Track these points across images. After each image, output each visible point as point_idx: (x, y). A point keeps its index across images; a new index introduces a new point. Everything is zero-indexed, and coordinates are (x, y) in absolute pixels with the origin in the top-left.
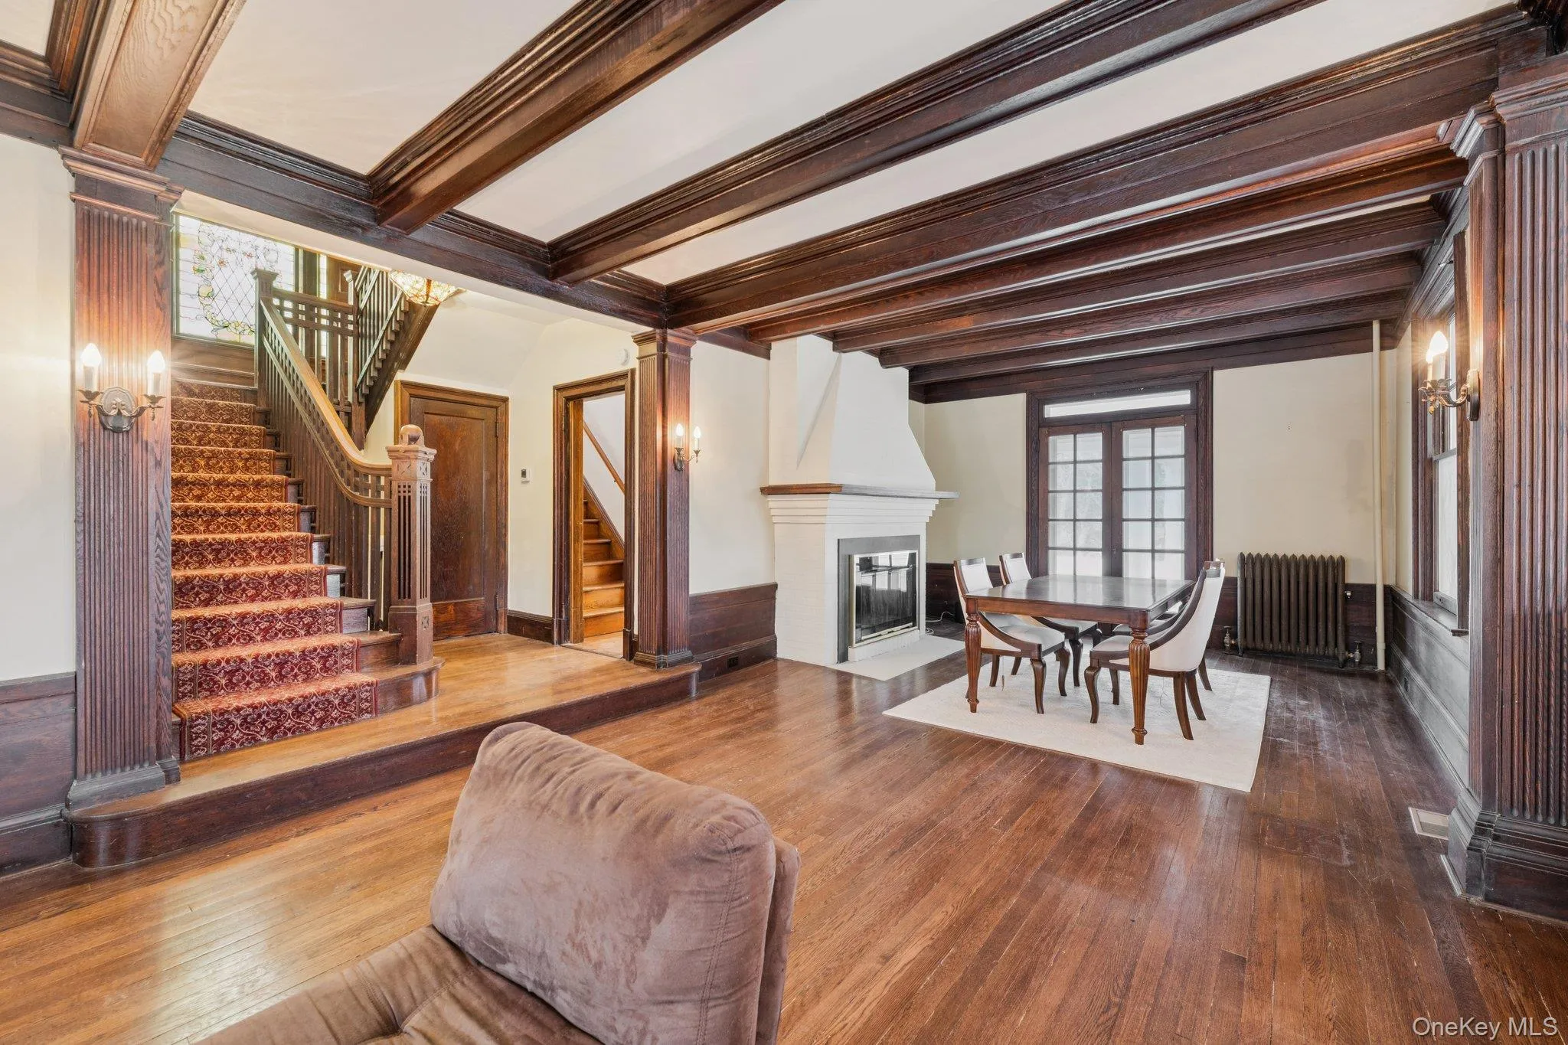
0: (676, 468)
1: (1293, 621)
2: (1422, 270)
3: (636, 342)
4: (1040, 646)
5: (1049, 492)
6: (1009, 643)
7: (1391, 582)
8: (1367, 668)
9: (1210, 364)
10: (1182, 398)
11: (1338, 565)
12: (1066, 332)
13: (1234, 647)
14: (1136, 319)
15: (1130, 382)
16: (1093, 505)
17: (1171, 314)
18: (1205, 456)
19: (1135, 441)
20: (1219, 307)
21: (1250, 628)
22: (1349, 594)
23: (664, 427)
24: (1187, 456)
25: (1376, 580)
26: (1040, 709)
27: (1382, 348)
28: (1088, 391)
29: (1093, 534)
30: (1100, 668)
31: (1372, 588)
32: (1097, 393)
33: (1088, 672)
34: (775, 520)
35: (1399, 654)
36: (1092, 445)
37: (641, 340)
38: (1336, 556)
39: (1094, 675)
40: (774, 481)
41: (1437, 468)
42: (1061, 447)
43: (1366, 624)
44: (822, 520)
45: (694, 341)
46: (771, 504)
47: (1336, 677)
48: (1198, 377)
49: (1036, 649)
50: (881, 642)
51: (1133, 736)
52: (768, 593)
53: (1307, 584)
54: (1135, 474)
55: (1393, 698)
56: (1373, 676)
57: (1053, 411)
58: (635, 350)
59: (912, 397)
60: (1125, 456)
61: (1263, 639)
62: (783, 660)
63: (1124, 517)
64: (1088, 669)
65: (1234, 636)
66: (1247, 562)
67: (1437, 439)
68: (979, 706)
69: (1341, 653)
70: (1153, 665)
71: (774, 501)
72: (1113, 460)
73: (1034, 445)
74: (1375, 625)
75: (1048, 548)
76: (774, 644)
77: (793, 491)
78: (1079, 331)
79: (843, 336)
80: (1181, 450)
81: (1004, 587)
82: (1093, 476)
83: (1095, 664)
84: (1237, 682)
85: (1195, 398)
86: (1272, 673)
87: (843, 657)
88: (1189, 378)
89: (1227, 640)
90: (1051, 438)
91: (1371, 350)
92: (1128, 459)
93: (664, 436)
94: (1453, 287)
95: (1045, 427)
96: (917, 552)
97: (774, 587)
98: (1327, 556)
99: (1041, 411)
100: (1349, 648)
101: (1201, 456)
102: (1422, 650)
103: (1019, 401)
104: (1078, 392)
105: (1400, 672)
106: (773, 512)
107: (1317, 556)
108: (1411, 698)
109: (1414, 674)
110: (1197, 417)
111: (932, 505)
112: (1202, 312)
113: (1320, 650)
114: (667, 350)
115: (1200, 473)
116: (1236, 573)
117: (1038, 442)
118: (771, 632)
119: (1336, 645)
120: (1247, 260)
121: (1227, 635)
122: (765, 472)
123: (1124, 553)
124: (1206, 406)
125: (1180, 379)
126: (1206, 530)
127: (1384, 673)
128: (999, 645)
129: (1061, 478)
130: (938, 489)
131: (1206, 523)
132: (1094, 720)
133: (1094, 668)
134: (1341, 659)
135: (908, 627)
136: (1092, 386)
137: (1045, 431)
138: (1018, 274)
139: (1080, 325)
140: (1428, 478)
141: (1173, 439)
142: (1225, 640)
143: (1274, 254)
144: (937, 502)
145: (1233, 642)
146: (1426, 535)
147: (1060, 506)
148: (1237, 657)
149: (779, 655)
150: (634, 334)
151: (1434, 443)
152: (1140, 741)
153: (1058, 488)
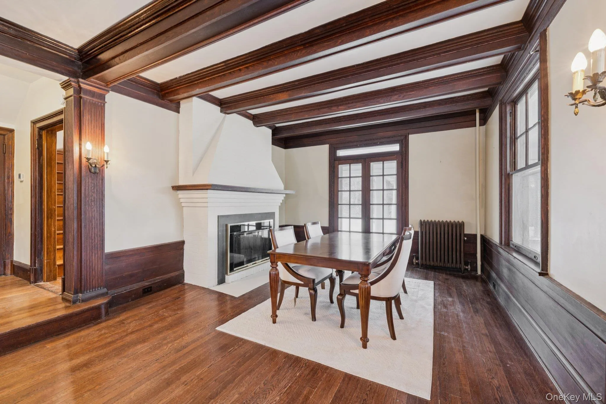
0: (90, 171)
1: (442, 252)
2: (507, 75)
3: (63, 88)
4: (314, 280)
5: (339, 191)
6: (298, 279)
7: (483, 233)
8: (473, 273)
9: (408, 131)
10: (396, 148)
11: (461, 225)
12: (340, 107)
13: (417, 264)
14: (372, 101)
15: (374, 139)
16: (357, 197)
17: (389, 98)
18: (405, 174)
19: (376, 167)
20: (411, 94)
21: (424, 255)
22: (466, 239)
23: (80, 144)
24: (397, 175)
25: (477, 231)
26: (314, 318)
27: (480, 125)
28: (355, 144)
29: (357, 211)
30: (345, 295)
31: (475, 236)
32: (359, 145)
33: (339, 297)
34: (183, 205)
35: (488, 268)
36: (357, 169)
37: (66, 86)
38: (460, 221)
39: (342, 299)
40: (181, 183)
41: (512, 178)
42: (344, 170)
43: (472, 252)
44: (205, 205)
45: (108, 91)
46: (180, 196)
47: (461, 280)
48: (402, 138)
49: (312, 282)
50: (247, 270)
51: (361, 343)
52: (179, 246)
53: (448, 233)
54: (376, 183)
55: (488, 293)
56: (475, 278)
57: (341, 153)
58: (63, 93)
59: (274, 143)
60: (371, 174)
61: (429, 260)
62: (187, 284)
63: (371, 203)
64: (339, 295)
65: (417, 259)
66: (423, 224)
67: (511, 163)
68: (277, 320)
69: (463, 267)
70: (373, 294)
71: (181, 194)
72: (366, 177)
73: (332, 169)
74: (476, 253)
75: (338, 218)
76: (182, 275)
77: (188, 188)
78: (346, 107)
79: (225, 104)
80: (395, 172)
81: (307, 242)
82: (357, 184)
83: (343, 291)
84: (419, 286)
85: (401, 147)
86: (434, 279)
87: (221, 281)
88: (399, 138)
89: (414, 260)
90: (340, 166)
91: (475, 126)
92: (373, 176)
93: (80, 149)
94: (539, 63)
95: (337, 160)
96: (272, 221)
97: (183, 242)
98: (456, 221)
99: (335, 153)
100: (466, 264)
101: (404, 174)
102: (505, 272)
103: (325, 148)
104: (351, 144)
105: (489, 277)
106: (182, 200)
107: (452, 221)
108: (499, 295)
109: (499, 282)
110: (402, 156)
111: (282, 197)
112: (403, 97)
113: (454, 265)
114: (82, 93)
115: (403, 182)
116: (418, 229)
117: (334, 168)
118: (182, 268)
119: (460, 263)
120: (425, 57)
121: (415, 258)
122: (176, 176)
123: (371, 220)
124: (406, 151)
125: (396, 139)
126: (406, 209)
127: (481, 276)
128: (292, 279)
129: (344, 184)
130: (286, 188)
131: (406, 206)
132: (342, 326)
133: (342, 295)
134: (462, 269)
135: (267, 260)
136: (357, 141)
137: (337, 162)
138: (299, 53)
139: (346, 104)
140: (507, 184)
141: (392, 166)
142: (414, 261)
143: (439, 54)
144: (284, 195)
145: (417, 262)
146: (506, 212)
147: (344, 197)
148: (419, 269)
149: (186, 281)
150: (61, 82)
151: (510, 166)
152: (365, 346)
153: (343, 190)
